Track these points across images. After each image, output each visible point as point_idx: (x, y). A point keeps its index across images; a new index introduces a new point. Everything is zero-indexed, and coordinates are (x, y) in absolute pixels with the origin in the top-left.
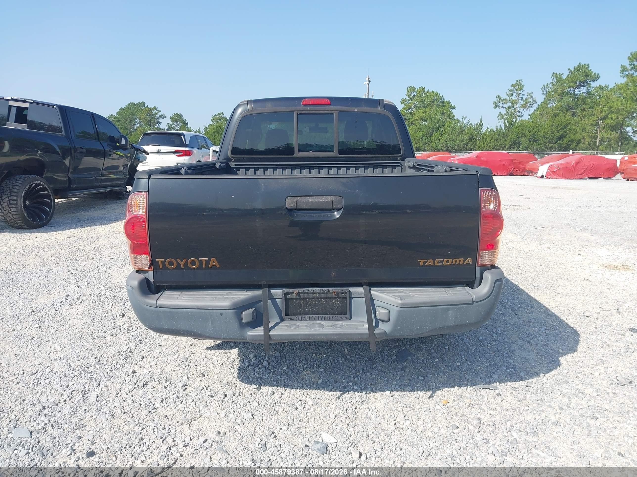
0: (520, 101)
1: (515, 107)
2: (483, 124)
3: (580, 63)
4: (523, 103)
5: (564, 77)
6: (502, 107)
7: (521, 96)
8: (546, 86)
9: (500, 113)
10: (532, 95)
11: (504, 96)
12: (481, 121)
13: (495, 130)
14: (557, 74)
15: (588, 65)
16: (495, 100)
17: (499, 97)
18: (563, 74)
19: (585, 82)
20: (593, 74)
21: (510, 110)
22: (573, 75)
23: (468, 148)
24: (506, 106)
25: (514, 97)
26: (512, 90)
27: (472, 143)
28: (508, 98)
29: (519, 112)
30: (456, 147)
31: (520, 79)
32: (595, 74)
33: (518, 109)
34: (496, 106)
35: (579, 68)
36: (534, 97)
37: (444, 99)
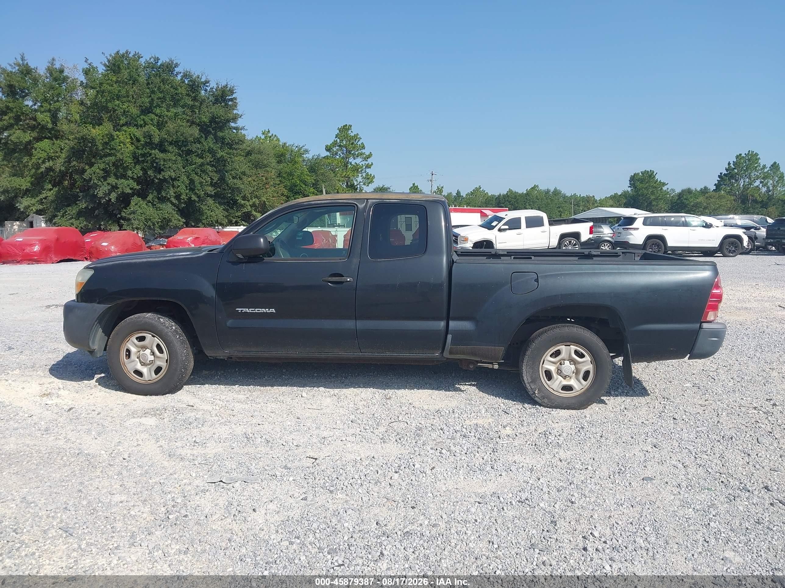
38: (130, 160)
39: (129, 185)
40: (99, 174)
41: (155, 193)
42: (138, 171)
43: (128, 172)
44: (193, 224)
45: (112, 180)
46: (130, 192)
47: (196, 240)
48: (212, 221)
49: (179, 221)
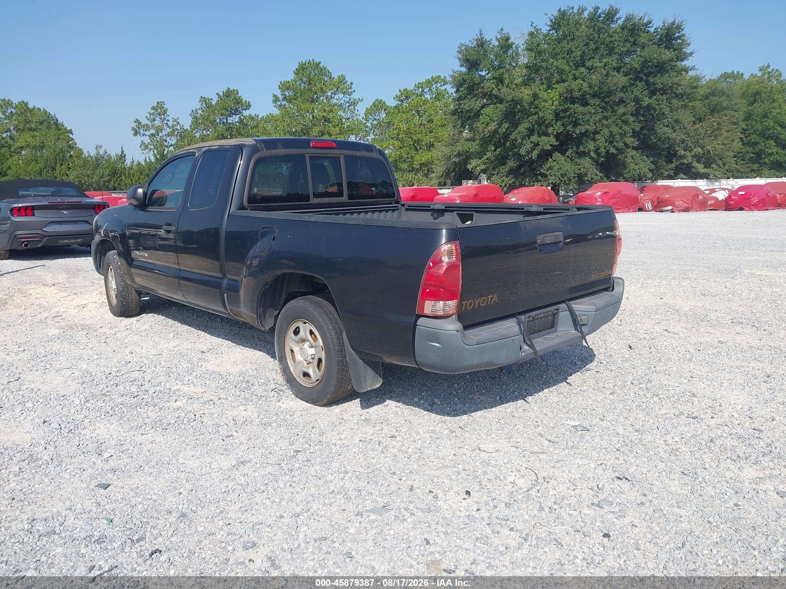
0: (165, 127)
1: (160, 134)
2: (125, 155)
3: (229, 88)
4: (169, 130)
5: (214, 103)
6: (144, 135)
7: (166, 122)
8: (194, 112)
9: (142, 141)
10: (178, 121)
11: (144, 121)
12: (123, 152)
13: (143, 163)
14: (205, 98)
15: (237, 91)
16: (134, 125)
17: (137, 121)
18: (212, 99)
19: (236, 110)
20: (244, 101)
21: (155, 139)
22: (223, 102)
23: (111, 186)
24: (148, 133)
25: (157, 123)
26: (153, 114)
27: (115, 179)
28: (150, 124)
29: (166, 141)
30: (94, 185)
31: (162, 101)
32: (246, 101)
33: (165, 137)
34: (136, 133)
35: (229, 94)
36: (181, 124)
37: (57, 120)
38: (551, 117)
39: (549, 142)
40: (523, 133)
41: (575, 148)
42: (558, 127)
43: (549, 129)
44: (614, 178)
45: (534, 138)
46: (549, 148)
47: (605, 195)
48: (633, 175)
49: (597, 175)
